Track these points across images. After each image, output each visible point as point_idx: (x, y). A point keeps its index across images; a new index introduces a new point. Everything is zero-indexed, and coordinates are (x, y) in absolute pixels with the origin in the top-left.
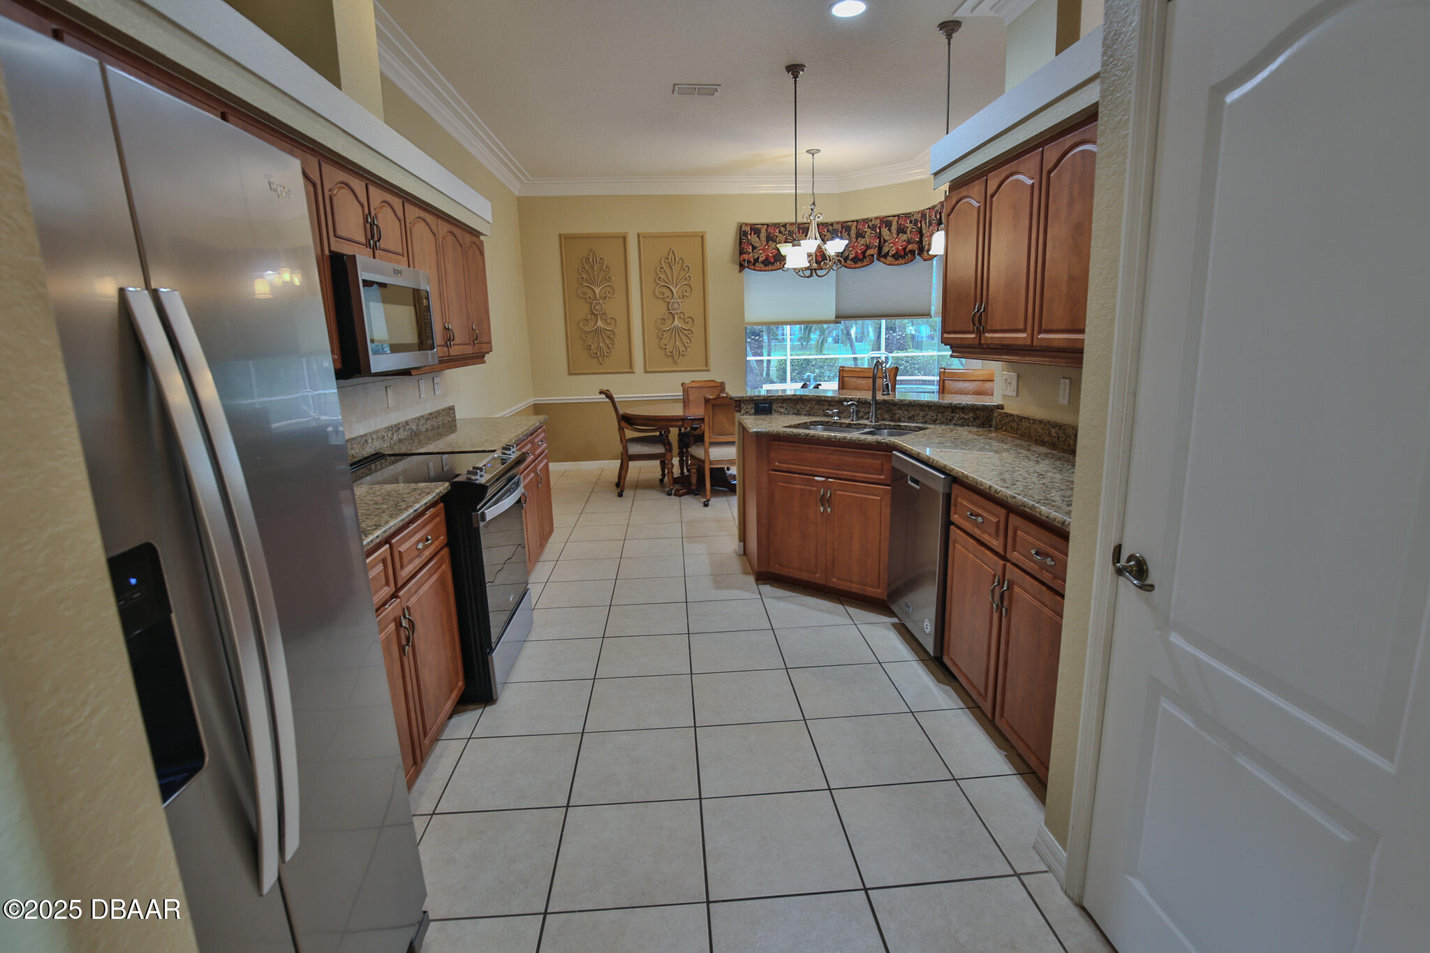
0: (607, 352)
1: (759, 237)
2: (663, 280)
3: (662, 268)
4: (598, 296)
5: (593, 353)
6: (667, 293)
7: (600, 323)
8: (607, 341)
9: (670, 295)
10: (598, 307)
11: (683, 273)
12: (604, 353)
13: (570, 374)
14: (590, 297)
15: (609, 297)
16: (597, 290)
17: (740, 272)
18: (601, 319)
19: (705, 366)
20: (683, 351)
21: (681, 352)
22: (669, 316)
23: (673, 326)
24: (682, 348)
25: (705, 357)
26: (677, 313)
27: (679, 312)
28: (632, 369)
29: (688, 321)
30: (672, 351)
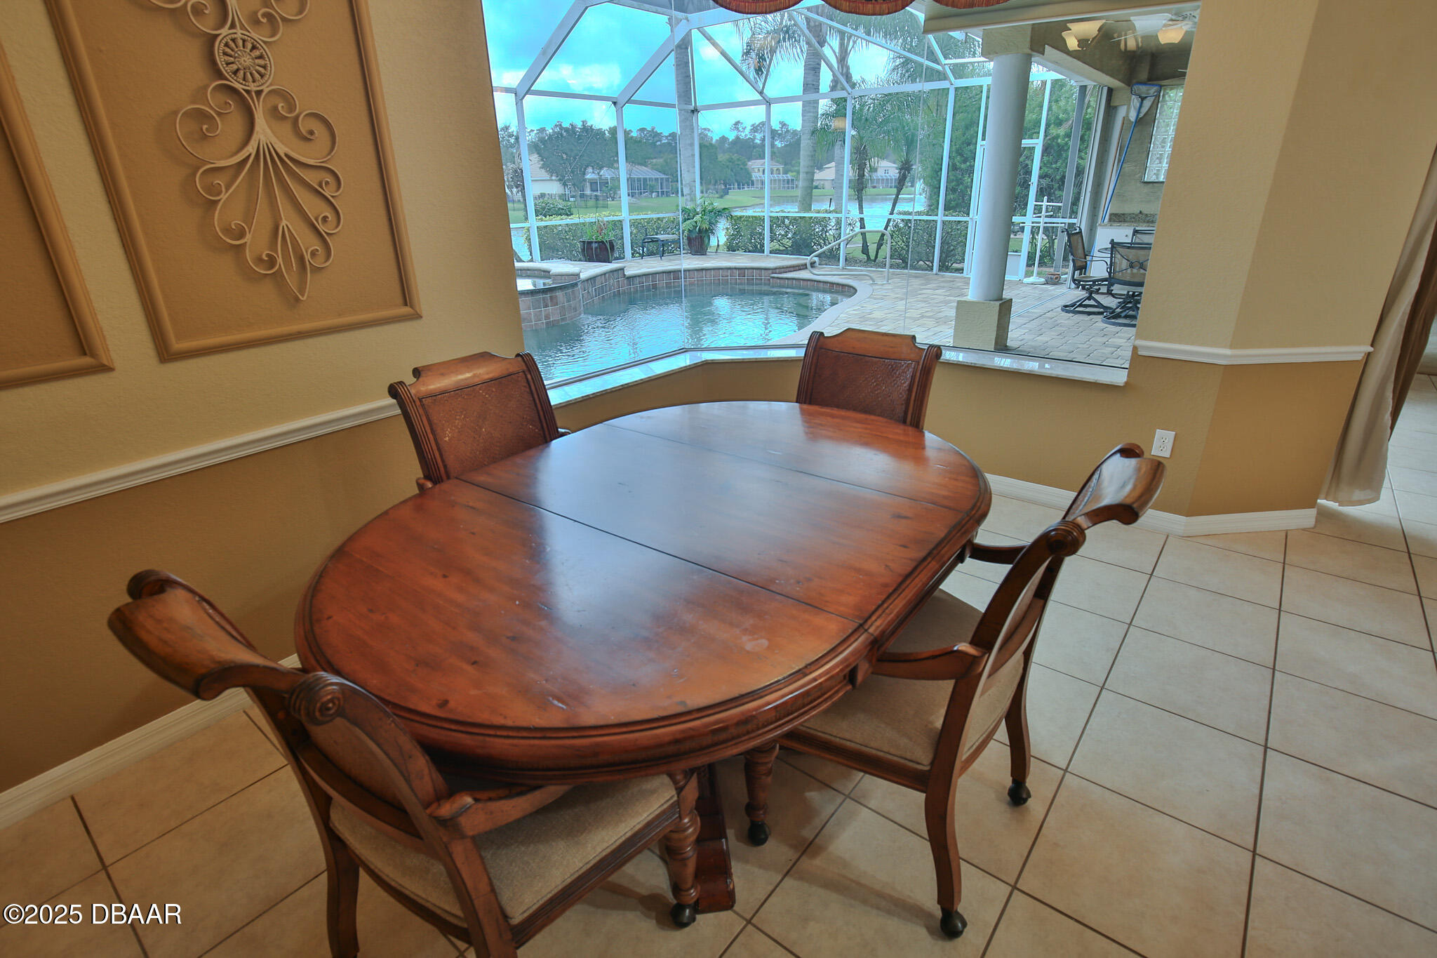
9: (212, 10)
19: (399, 300)
20: (313, 254)
21: (307, 257)
22: (226, 103)
23: (251, 149)
24: (308, 242)
25: (395, 271)
26: (259, 93)
27: (266, 91)
28: (93, 355)
29: (311, 133)
30: (268, 255)
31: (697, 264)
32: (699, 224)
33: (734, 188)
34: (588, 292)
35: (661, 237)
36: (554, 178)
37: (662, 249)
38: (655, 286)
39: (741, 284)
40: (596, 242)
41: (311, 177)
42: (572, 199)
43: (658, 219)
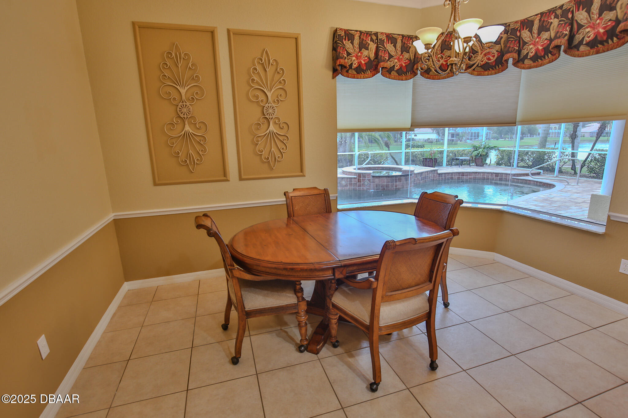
0: (198, 160)
1: (352, 43)
2: (257, 82)
3: (255, 69)
4: (184, 97)
5: (182, 161)
6: (262, 97)
7: (187, 128)
8: (198, 148)
9: (265, 100)
10: (184, 110)
11: (277, 77)
12: (194, 161)
13: (155, 184)
14: (174, 99)
15: (196, 99)
16: (183, 91)
17: (333, 78)
18: (190, 123)
19: (300, 171)
20: (279, 157)
21: (277, 158)
22: (264, 121)
23: (268, 131)
24: (278, 154)
25: (300, 162)
26: (272, 118)
27: (274, 117)
28: (226, 177)
29: (283, 127)
30: (267, 157)
31: (476, 170)
32: (480, 153)
33: (527, 137)
34: (418, 178)
35: (461, 158)
36: (434, 132)
37: (461, 163)
38: (452, 178)
39: (496, 180)
40: (429, 159)
41: (281, 138)
42: (441, 141)
43: (463, 150)
